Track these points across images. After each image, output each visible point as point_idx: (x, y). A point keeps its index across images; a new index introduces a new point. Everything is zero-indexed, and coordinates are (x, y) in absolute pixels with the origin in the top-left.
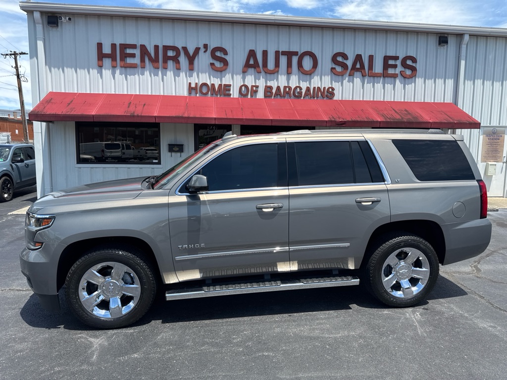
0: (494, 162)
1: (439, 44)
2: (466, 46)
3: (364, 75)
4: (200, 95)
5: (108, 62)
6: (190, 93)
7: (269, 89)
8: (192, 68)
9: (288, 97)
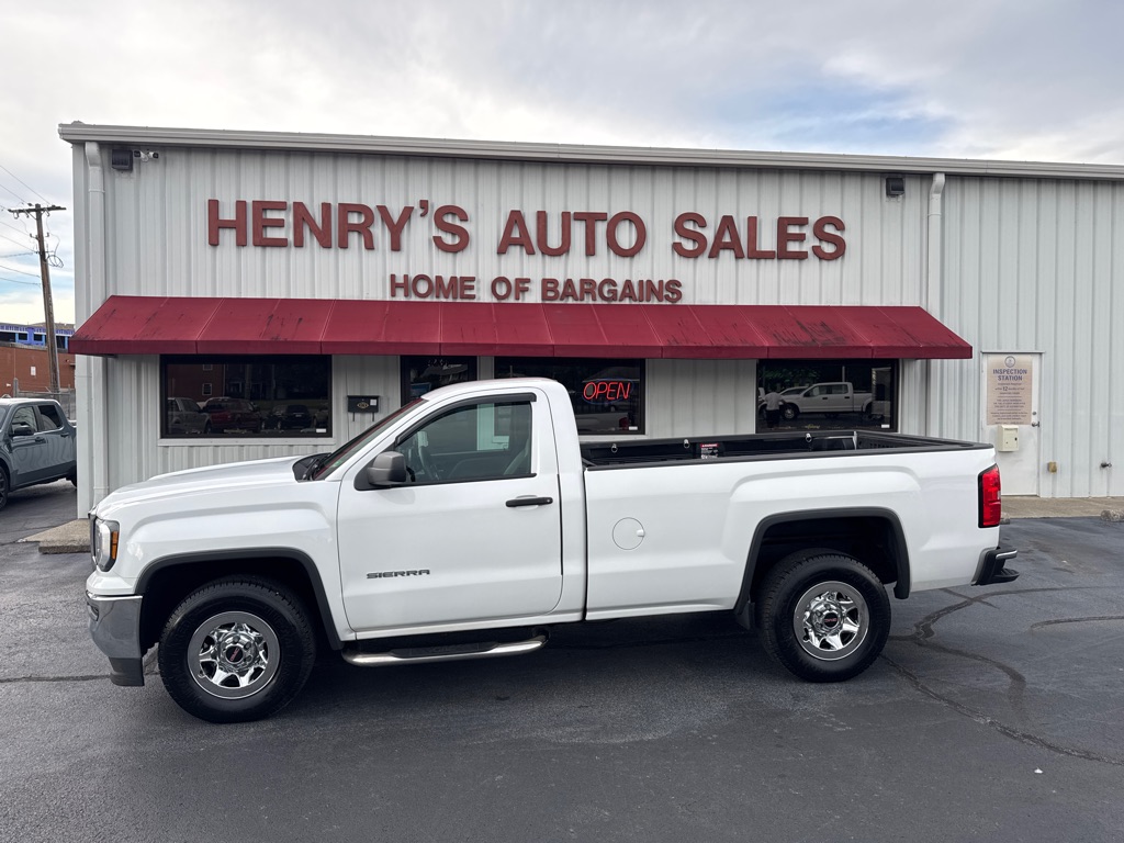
0: (1014, 423)
1: (888, 194)
2: (939, 196)
3: (739, 256)
4: (414, 298)
5: (228, 237)
6: (393, 295)
7: (550, 285)
8: (396, 246)
9: (588, 300)
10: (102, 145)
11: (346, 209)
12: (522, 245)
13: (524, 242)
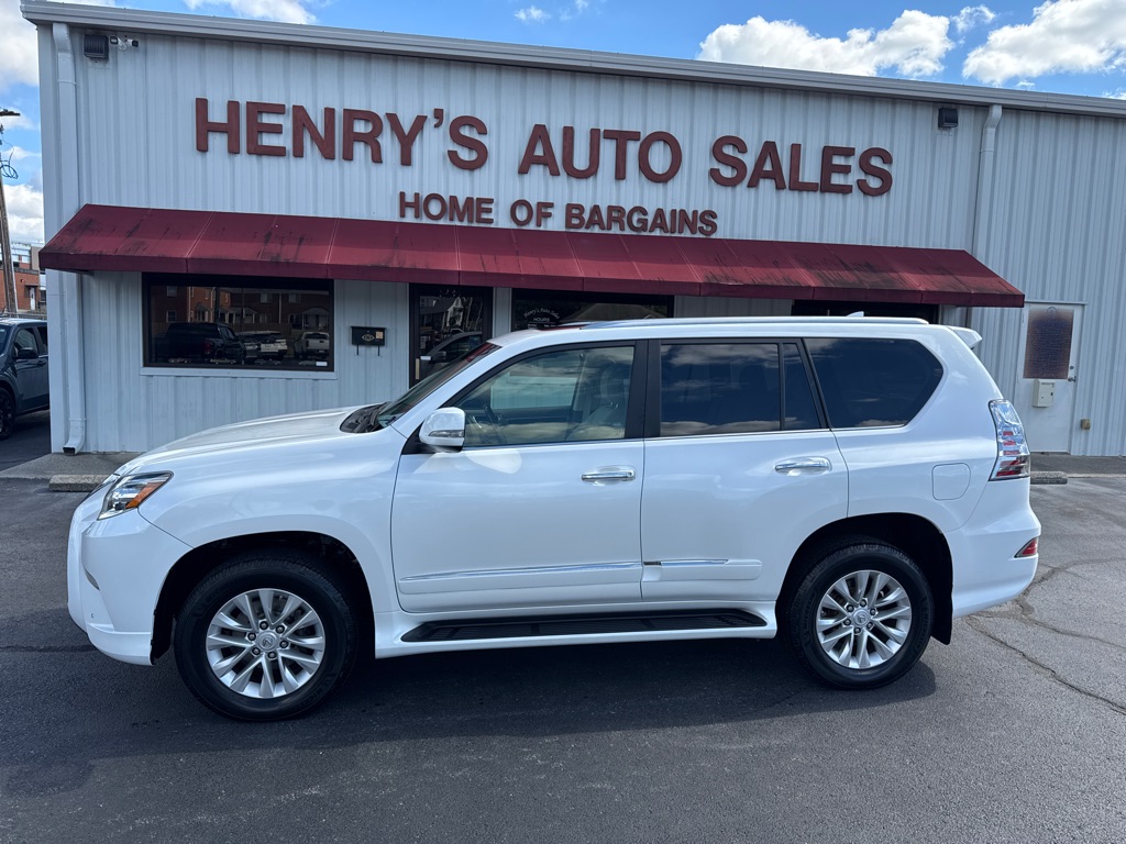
0: (1051, 378)
1: (941, 125)
2: (994, 129)
3: (780, 186)
4: (425, 220)
5: (218, 142)
6: (403, 215)
7: (575, 211)
8: (406, 160)
9: (615, 230)
10: (72, 27)
11: (351, 116)
12: (545, 164)
13: (548, 161)
